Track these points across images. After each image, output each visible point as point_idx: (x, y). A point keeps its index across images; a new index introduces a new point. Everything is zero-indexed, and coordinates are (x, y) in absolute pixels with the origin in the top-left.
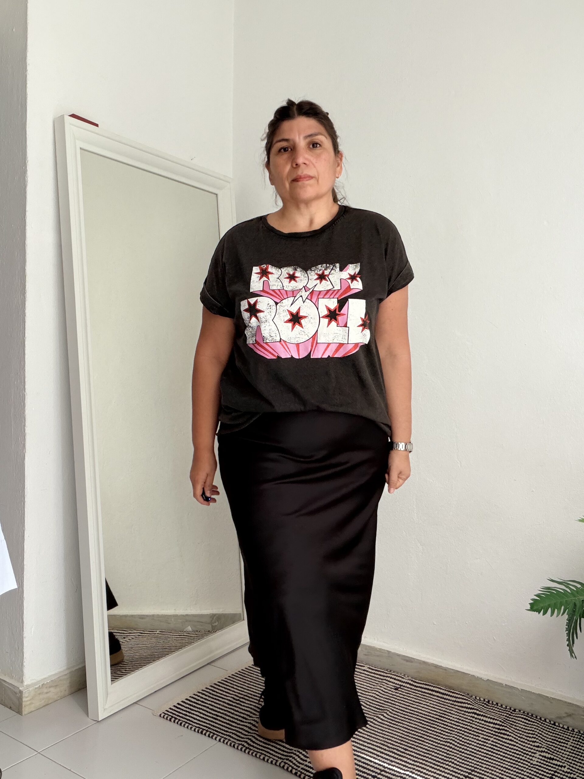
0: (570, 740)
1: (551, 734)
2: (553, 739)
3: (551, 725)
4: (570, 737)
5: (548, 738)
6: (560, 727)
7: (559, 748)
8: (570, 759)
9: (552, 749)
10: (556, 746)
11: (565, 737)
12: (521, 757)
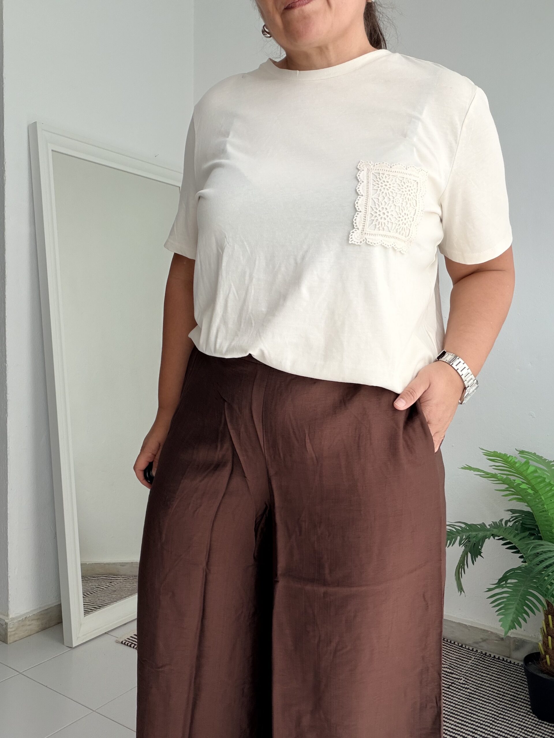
0: (472, 659)
1: (457, 654)
2: (457, 658)
3: (458, 647)
4: (472, 656)
5: (453, 657)
6: (466, 648)
7: (460, 665)
8: (468, 673)
9: (455, 666)
10: (458, 663)
11: (468, 656)
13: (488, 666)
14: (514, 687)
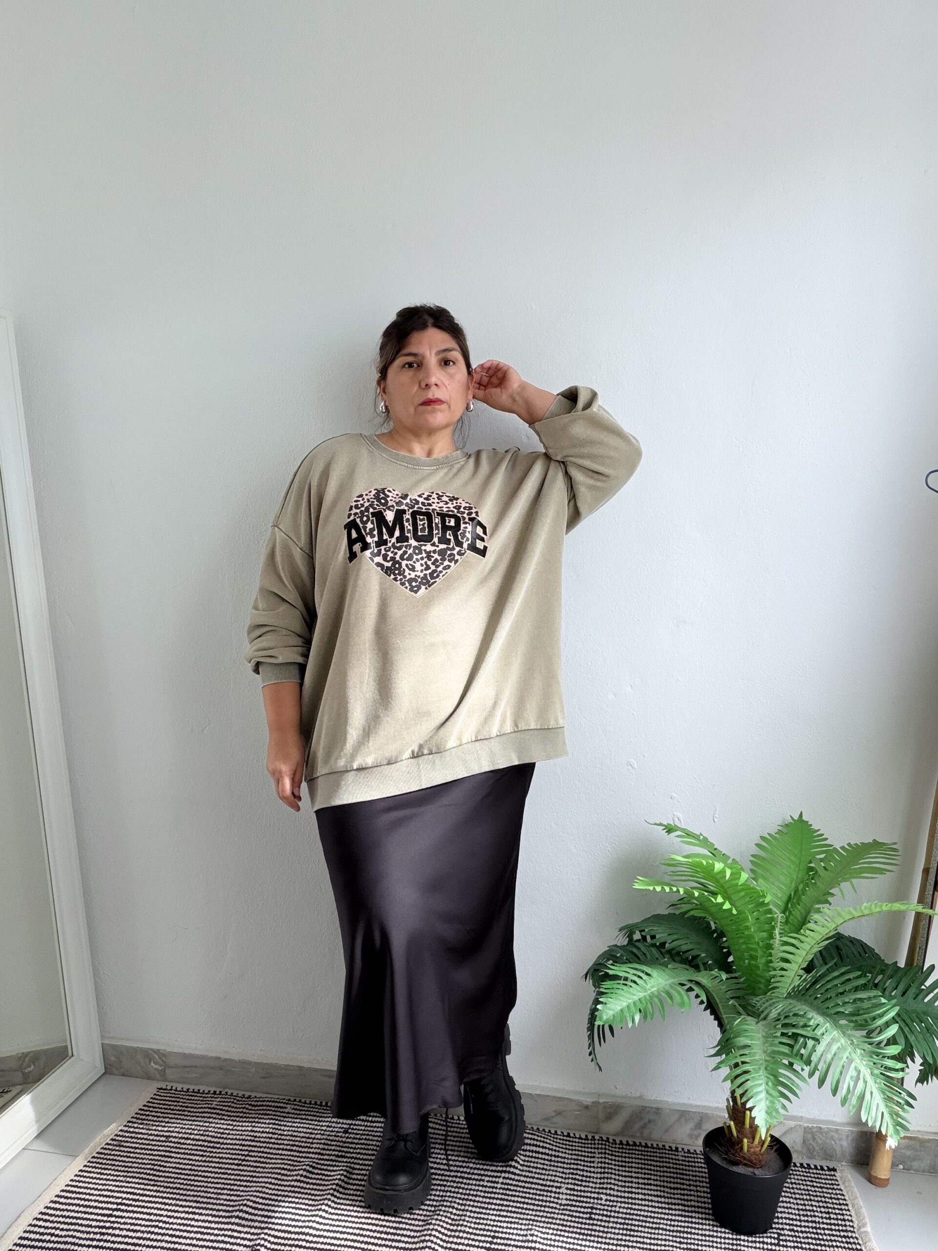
0: (595, 1155)
6: (576, 1138)
11: (588, 1152)
12: (545, 1198)
13: (622, 1161)
14: (674, 1189)
